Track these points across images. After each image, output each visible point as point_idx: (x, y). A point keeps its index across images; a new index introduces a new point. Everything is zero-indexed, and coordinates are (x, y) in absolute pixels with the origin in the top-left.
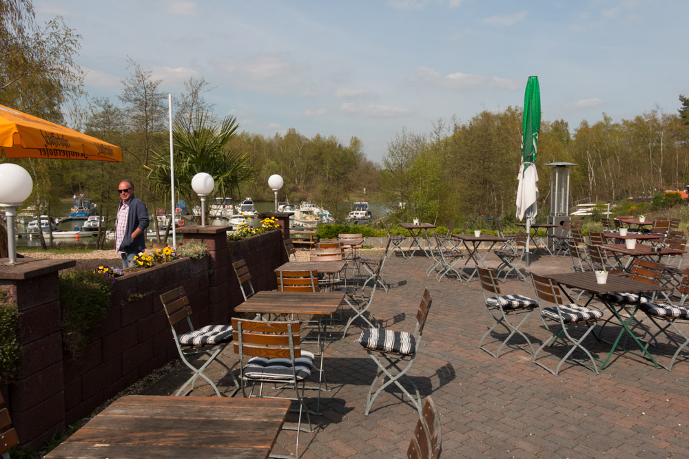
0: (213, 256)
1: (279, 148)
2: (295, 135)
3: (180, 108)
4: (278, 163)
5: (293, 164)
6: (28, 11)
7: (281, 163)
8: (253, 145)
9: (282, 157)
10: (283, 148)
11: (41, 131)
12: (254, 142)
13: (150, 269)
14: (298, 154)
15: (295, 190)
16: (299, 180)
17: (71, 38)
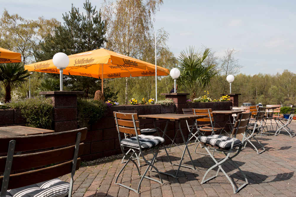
0: (177, 106)
1: (278, 80)
2: (288, 73)
3: (223, 62)
4: (278, 87)
5: (286, 87)
6: (152, 27)
7: (280, 86)
8: (264, 79)
9: (280, 84)
10: (281, 79)
11: (123, 59)
12: (265, 77)
13: (135, 105)
14: (289, 82)
15: (287, 99)
16: (290, 95)
17: (166, 35)
